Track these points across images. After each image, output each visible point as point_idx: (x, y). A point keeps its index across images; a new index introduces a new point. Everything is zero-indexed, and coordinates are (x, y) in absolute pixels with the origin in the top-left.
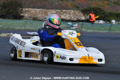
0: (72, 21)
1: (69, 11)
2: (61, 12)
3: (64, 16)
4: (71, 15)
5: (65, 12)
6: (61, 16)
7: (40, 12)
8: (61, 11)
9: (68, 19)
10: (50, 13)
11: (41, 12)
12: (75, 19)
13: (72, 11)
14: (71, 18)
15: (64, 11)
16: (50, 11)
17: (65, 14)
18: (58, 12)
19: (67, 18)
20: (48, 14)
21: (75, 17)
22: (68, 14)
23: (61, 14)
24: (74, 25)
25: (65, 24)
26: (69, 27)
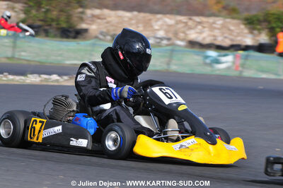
0: (219, 48)
1: (211, 20)
2: (190, 23)
3: (197, 33)
4: (217, 32)
5: (200, 23)
6: (188, 32)
7: (131, 19)
8: (190, 19)
9: (208, 41)
10: (160, 23)
11: (133, 22)
12: (227, 43)
13: (219, 22)
14: (215, 40)
15: (197, 19)
16: (158, 20)
17: (200, 27)
18: (180, 22)
19: (204, 39)
20: (152, 26)
21: (226, 37)
22: (206, 29)
23: (190, 28)
24: (223, 59)
25: (198, 55)
26: (210, 65)
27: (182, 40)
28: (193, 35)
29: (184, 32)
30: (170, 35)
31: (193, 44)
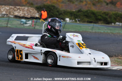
0: (26, 18)
1: (23, 8)
2: (15, 9)
3: (18, 12)
4: (25, 12)
5: (19, 9)
6: (14, 12)
8: (15, 7)
9: (22, 15)
10: (3, 9)
12: (29, 16)
13: (26, 8)
14: (25, 15)
15: (18, 7)
17: (19, 10)
18: (12, 8)
19: (20, 15)
20: (1, 10)
21: (28, 14)
22: (21, 11)
23: (15, 11)
24: (28, 22)
25: (18, 21)
26: (23, 24)
27: (12, 15)
28: (16, 13)
29: (13, 12)
30: (8, 13)
31: (16, 17)
